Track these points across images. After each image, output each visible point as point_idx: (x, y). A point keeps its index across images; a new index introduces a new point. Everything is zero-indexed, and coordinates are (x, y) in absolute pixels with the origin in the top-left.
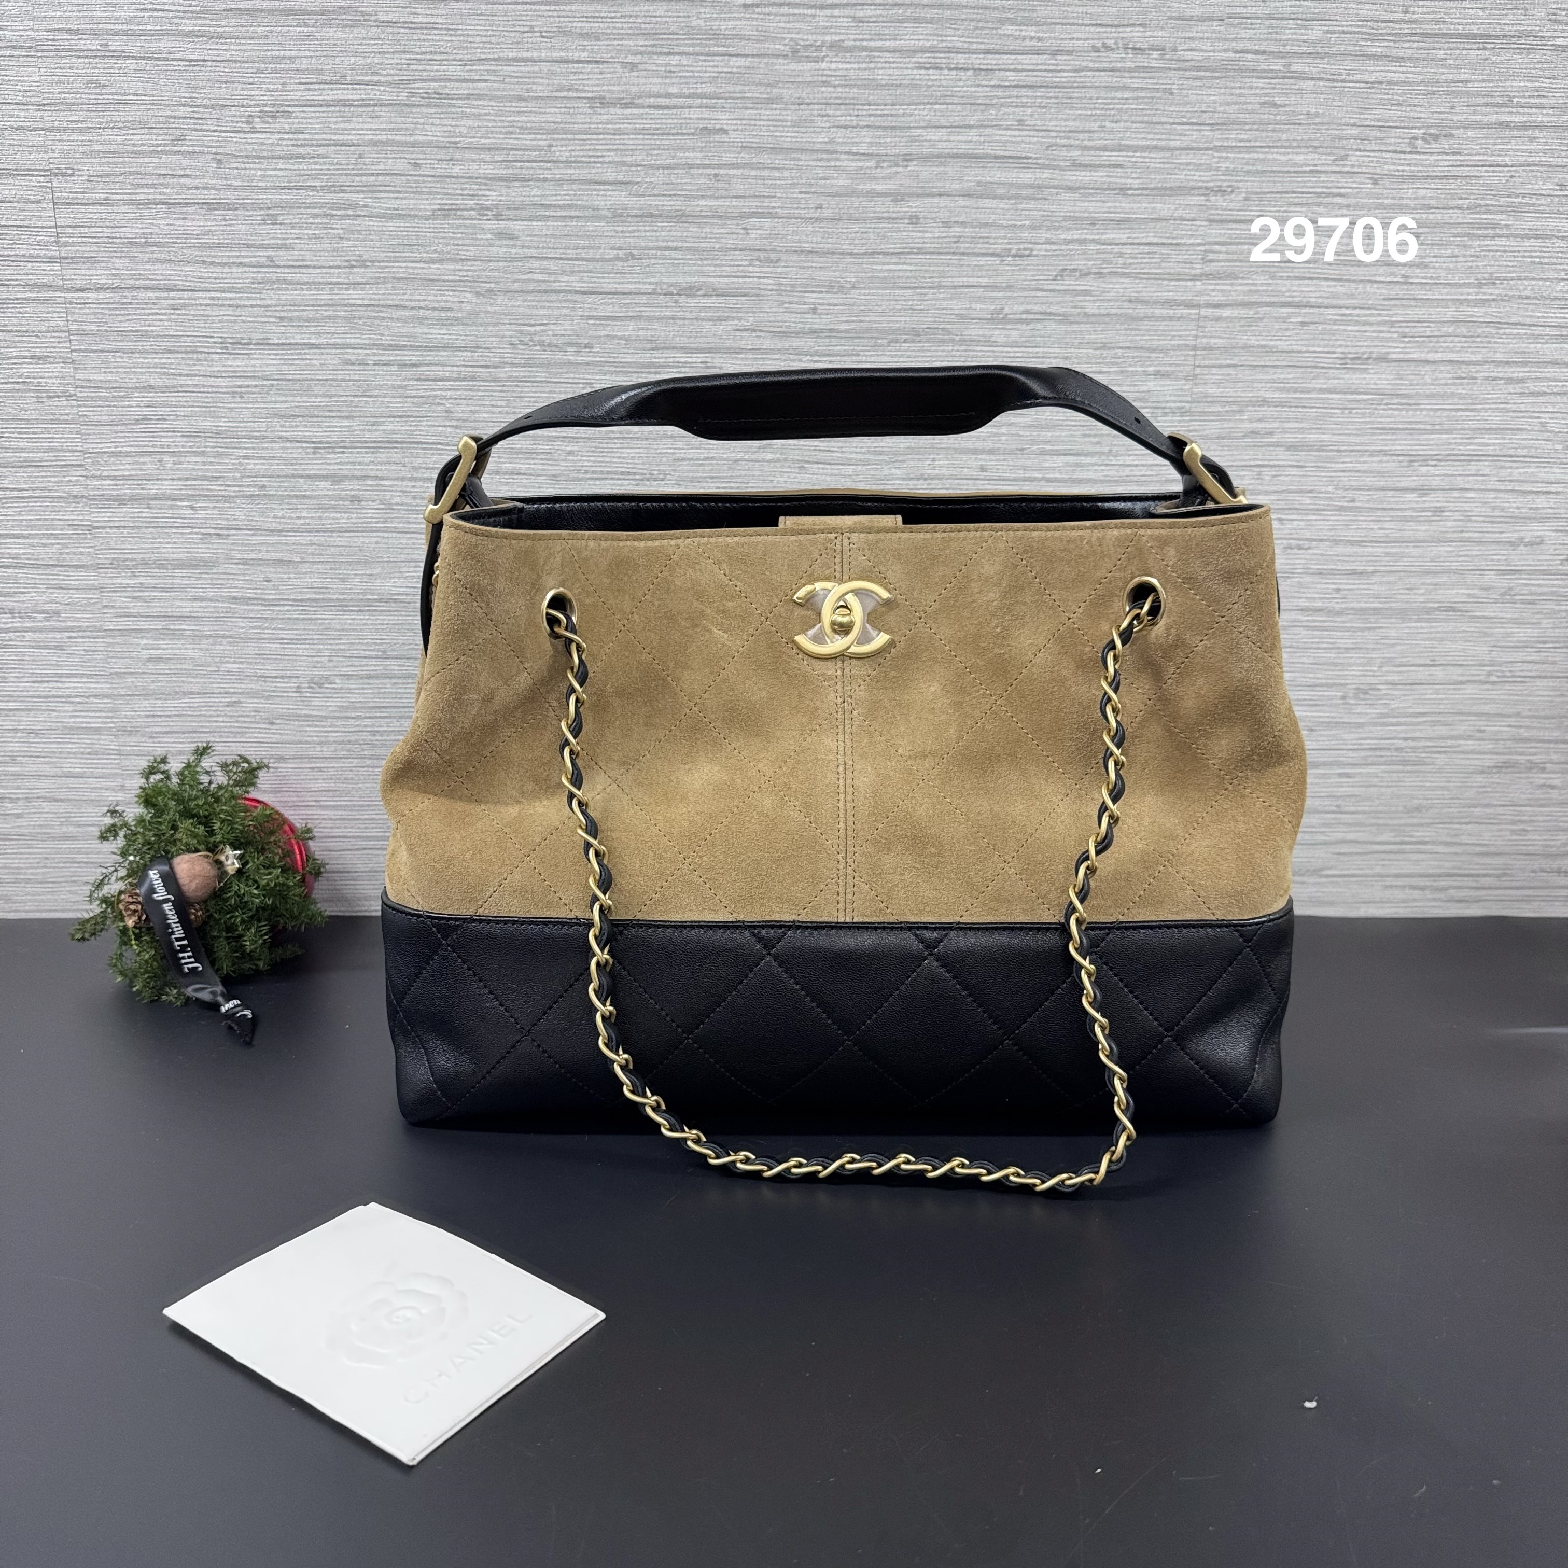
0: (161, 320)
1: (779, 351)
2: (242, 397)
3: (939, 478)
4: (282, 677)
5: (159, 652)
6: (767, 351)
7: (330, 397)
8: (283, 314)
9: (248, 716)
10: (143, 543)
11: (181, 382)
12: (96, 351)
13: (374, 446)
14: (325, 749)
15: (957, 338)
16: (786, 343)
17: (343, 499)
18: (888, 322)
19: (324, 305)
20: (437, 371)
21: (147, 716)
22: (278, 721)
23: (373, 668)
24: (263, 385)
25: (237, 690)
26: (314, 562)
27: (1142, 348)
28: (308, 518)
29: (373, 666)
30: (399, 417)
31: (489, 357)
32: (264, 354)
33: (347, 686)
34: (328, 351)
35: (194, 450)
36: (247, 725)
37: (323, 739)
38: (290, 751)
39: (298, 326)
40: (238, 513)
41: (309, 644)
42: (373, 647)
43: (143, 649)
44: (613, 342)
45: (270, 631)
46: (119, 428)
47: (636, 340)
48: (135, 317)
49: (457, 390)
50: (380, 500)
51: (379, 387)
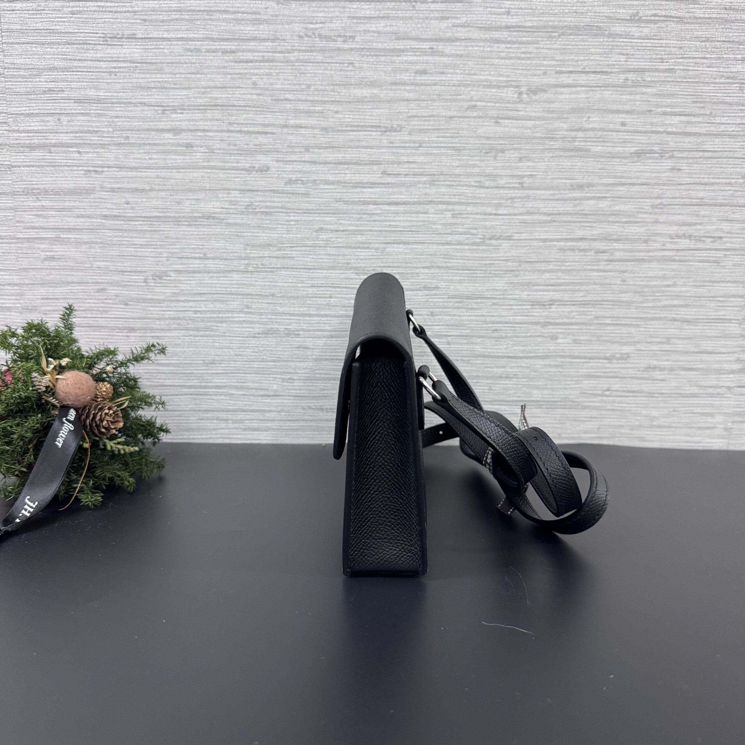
0: (64, 22)
1: (483, 41)
2: (116, 75)
3: (593, 130)
4: (135, 272)
5: (52, 254)
6: (475, 40)
7: (175, 74)
8: (145, 17)
9: (110, 299)
10: (46, 177)
11: (75, 65)
12: (19, 43)
13: (204, 108)
14: (162, 323)
15: (607, 33)
16: (487, 35)
17: (181, 146)
18: (560, 21)
19: (174, 11)
20: (249, 56)
21: (43, 299)
22: (131, 303)
23: (196, 266)
24: (130, 67)
25: (104, 281)
26: (159, 190)
27: (733, 41)
28: (156, 159)
29: (196, 264)
30: (221, 88)
31: (284, 46)
32: (132, 45)
33: (179, 278)
34: (176, 43)
35: (82, 112)
36: (109, 306)
37: (161, 316)
38: (138, 324)
39: (156, 26)
40: (109, 156)
41: (154, 248)
42: (197, 251)
43: (42, 251)
44: (369, 35)
45: (127, 239)
46: (33, 96)
47: (385, 33)
48: (46, 20)
49: (262, 69)
50: (206, 146)
51: (209, 67)
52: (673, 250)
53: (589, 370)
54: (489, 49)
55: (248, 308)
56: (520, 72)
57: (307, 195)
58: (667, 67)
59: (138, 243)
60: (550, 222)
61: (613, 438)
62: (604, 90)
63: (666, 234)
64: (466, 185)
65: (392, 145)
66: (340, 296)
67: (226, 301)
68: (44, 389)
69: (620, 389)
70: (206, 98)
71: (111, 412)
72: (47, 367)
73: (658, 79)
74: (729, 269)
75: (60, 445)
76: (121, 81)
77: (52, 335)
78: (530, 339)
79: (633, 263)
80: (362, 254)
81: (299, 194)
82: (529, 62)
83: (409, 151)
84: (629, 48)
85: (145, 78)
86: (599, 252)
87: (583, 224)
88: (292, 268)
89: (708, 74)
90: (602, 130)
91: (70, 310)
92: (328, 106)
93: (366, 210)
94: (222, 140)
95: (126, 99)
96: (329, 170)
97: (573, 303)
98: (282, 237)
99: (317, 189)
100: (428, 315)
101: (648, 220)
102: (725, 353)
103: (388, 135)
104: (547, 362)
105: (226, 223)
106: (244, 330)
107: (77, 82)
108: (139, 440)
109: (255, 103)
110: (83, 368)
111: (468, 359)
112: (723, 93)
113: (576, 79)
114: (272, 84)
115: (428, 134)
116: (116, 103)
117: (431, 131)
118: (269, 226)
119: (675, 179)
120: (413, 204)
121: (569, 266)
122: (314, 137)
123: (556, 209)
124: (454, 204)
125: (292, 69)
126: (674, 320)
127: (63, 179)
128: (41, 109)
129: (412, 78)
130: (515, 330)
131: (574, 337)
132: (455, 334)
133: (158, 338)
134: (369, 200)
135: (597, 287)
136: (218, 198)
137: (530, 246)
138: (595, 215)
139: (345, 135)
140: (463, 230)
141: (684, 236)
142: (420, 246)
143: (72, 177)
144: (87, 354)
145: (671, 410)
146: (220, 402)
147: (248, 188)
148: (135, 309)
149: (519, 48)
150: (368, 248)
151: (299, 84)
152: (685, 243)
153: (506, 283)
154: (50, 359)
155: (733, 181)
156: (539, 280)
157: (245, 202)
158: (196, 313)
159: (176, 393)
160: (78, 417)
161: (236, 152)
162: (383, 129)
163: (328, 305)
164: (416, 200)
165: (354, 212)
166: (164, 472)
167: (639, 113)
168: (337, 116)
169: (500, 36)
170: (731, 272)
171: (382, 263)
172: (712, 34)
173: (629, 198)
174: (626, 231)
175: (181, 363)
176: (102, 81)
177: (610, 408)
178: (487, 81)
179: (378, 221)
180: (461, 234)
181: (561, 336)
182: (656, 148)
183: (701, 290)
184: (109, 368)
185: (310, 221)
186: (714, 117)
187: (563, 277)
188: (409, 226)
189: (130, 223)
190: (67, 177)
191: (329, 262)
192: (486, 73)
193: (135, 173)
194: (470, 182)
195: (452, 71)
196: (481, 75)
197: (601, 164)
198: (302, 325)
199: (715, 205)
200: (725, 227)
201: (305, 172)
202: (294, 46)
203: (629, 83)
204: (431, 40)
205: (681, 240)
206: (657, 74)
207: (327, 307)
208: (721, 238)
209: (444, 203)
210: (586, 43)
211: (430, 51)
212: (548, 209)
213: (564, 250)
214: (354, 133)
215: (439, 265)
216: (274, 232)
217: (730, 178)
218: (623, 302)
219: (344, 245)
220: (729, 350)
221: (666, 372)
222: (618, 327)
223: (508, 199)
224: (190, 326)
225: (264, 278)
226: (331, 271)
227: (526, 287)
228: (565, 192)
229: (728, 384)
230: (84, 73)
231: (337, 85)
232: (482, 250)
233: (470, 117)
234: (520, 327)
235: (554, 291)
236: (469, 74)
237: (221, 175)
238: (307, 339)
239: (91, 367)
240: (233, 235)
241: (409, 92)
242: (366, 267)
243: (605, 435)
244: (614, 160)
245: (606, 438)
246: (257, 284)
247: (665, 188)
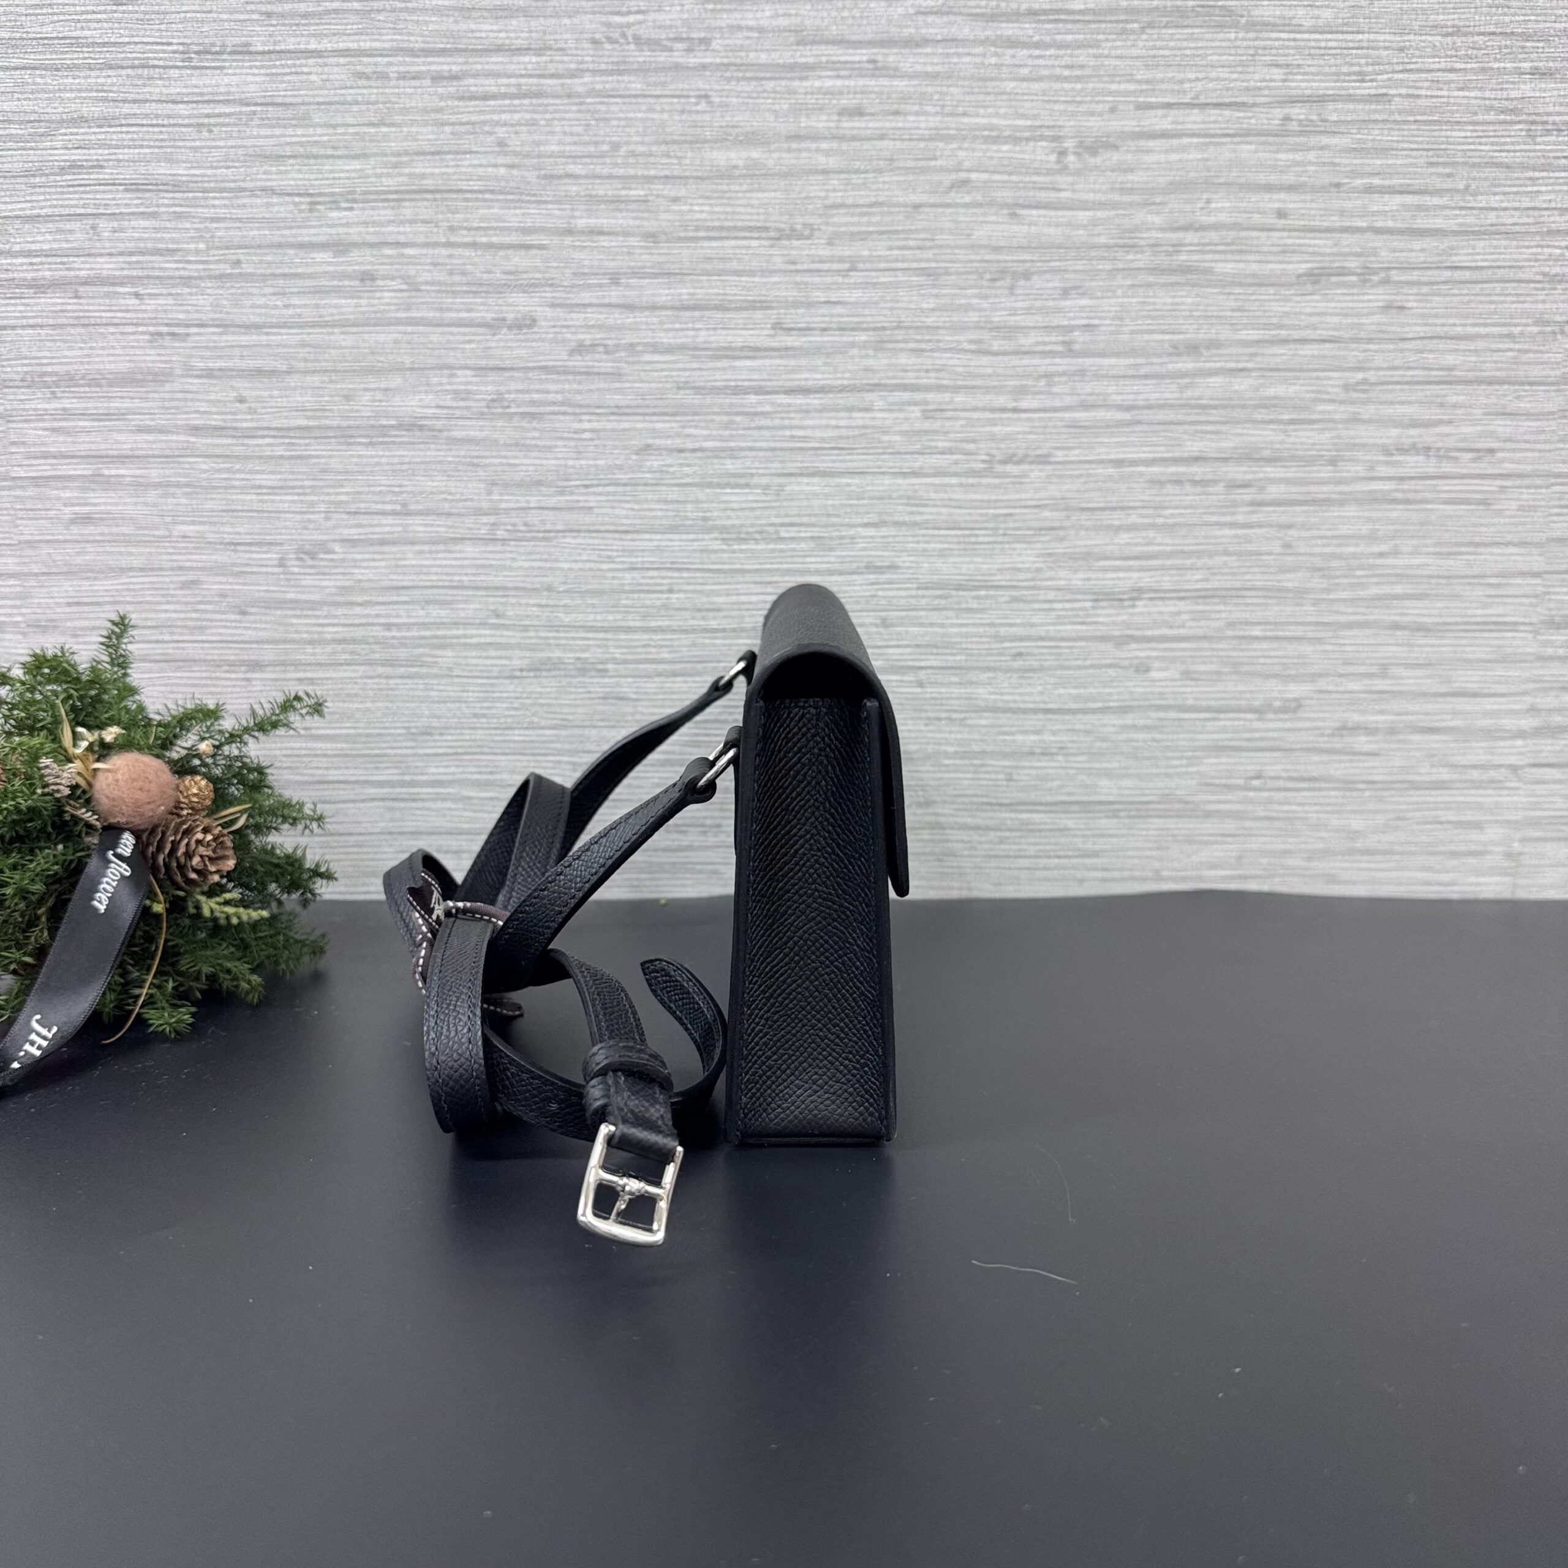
1: (982, 42)
2: (211, 131)
3: (1217, 227)
4: (259, 544)
5: (87, 509)
6: (963, 42)
7: (335, 127)
8: (269, 8)
9: (209, 603)
10: (69, 349)
11: (125, 111)
12: (8, 68)
14: (319, 650)
15: (1243, 20)
16: (990, 31)
17: (349, 277)
20: (489, 85)
21: (69, 604)
22: (253, 610)
23: (387, 529)
24: (240, 113)
25: (195, 565)
26: (307, 372)
27: (1512, 33)
28: (299, 306)
29: (388, 526)
30: (433, 154)
31: (562, 62)
32: (243, 67)
33: (351, 556)
34: (334, 60)
35: (141, 210)
36: (208, 616)
37: (316, 636)
38: (268, 654)
39: (291, 25)
40: (201, 302)
41: (298, 494)
42: (389, 498)
43: (65, 505)
44: (740, 35)
45: (243, 476)
46: (38, 180)
47: (773, 31)
48: (62, 17)
49: (515, 112)
50: (401, 277)
51: (405, 111)
52: (1390, 479)
53: (1216, 736)
54: (993, 60)
55: (498, 616)
56: (1062, 107)
57: (616, 375)
58: (1373, 92)
59: (264, 483)
60: (1129, 424)
61: (1270, 877)
62: (1239, 143)
63: (1376, 445)
64: (950, 350)
65: (792, 267)
66: (690, 588)
67: (451, 602)
68: (67, 792)
69: (1284, 774)
70: (400, 175)
71: (209, 837)
72: (75, 745)
73: (1355, 117)
74: (1510, 517)
75: (102, 908)
76: (222, 143)
77: (84, 678)
78: (1090, 671)
79: (1305, 508)
80: (735, 498)
81: (599, 374)
82: (1079, 86)
83: (829, 279)
84: (1292, 52)
85: (272, 136)
86: (1233, 485)
87: (1199, 428)
88: (589, 531)
89: (1460, 105)
90: (1235, 226)
91: (122, 625)
92: (657, 187)
93: (742, 405)
94: (434, 264)
95: (235, 181)
96: (661, 323)
97: (1181, 595)
98: (566, 466)
99: (638, 362)
100: (876, 625)
101: (1337, 417)
102: (1503, 695)
103: (785, 247)
104: (1129, 719)
105: (447, 438)
106: (489, 662)
107: (129, 147)
108: (271, 895)
109: (503, 184)
110: (150, 748)
111: (962, 716)
112: (1492, 144)
113: (1181, 119)
114: (538, 144)
115: (870, 243)
116: (213, 190)
117: (875, 236)
118: (539, 443)
119: (1393, 328)
120: (841, 391)
121: (1172, 516)
122: (629, 253)
123: (1142, 397)
124: (927, 389)
125: (579, 111)
126: (1397, 626)
127: (106, 352)
128: (55, 206)
129: (832, 125)
130: (1060, 654)
131: (1184, 667)
132: (934, 664)
133: (312, 681)
134: (747, 384)
135: (1232, 560)
136: (428, 385)
137: (1088, 475)
138: (1224, 407)
139: (695, 248)
140: (947, 444)
141: (1414, 449)
142: (857, 480)
143: (124, 347)
144: (158, 718)
145: (1392, 816)
146: (444, 815)
147: (492, 363)
148: (261, 622)
149: (1057, 57)
150: (747, 485)
151: (596, 143)
152: (1415, 464)
153: (1038, 556)
154: (80, 729)
155: (1517, 330)
156: (1109, 548)
157: (486, 393)
158: (389, 630)
159: (352, 797)
160: (140, 847)
161: (465, 288)
162: (772, 234)
163: (666, 607)
164: (845, 382)
165: (716, 410)
166: (324, 963)
167: (1314, 189)
168: (675, 208)
169: (1018, 32)
170: (1516, 524)
171: (777, 516)
172: (1467, 19)
173: (1295, 370)
174: (1292, 440)
175: (360, 735)
176: (181, 144)
177: (1262, 814)
178: (991, 128)
179: (768, 428)
180: (943, 453)
181: (1156, 664)
182: (1352, 264)
183: (1452, 562)
184: (204, 747)
185: (624, 430)
186: (1475, 194)
187: (1159, 540)
188: (834, 439)
189: (246, 441)
190: (113, 347)
191: (666, 517)
192: (989, 110)
193: (254, 337)
194: (959, 342)
195: (917, 108)
196: (977, 115)
197: (1236, 300)
198: (612, 650)
199: (1479, 382)
200: (1500, 429)
201: (611, 328)
202: (582, 62)
203: (1293, 126)
204: (871, 44)
205: (1408, 458)
206: (1351, 106)
207: (663, 613)
208: (1492, 451)
209: (904, 388)
210: (1200, 44)
211: (871, 66)
212: (1125, 397)
213: (1159, 482)
214: (714, 244)
215: (896, 518)
216: (549, 455)
217: (1510, 325)
218: (1286, 590)
219: (697, 480)
220: (1513, 688)
221: (1380, 737)
222: (1275, 645)
223: (1039, 378)
224: (377, 656)
225: (529, 554)
226: (671, 536)
227: (1081, 563)
228: (1159, 360)
229: (1513, 760)
230: (145, 129)
231: (674, 142)
232: (987, 486)
233: (957, 205)
234: (1071, 647)
235: (1141, 569)
236: (952, 114)
237: (435, 336)
238: (623, 680)
239: (166, 744)
240: (464, 464)
241: (828, 156)
242: (742, 526)
243: (1253, 872)
244: (1263, 290)
245: (1255, 877)
246: (514, 565)
247: (1372, 347)
